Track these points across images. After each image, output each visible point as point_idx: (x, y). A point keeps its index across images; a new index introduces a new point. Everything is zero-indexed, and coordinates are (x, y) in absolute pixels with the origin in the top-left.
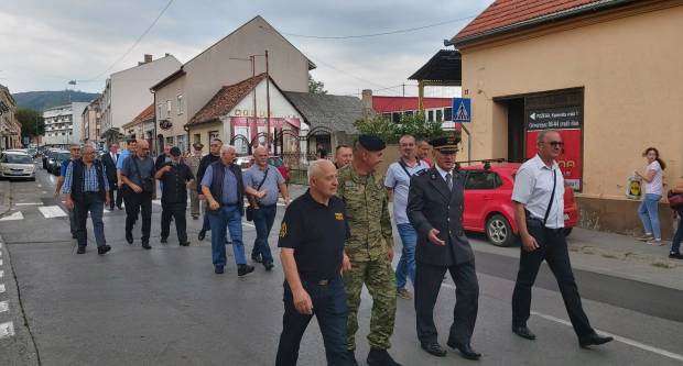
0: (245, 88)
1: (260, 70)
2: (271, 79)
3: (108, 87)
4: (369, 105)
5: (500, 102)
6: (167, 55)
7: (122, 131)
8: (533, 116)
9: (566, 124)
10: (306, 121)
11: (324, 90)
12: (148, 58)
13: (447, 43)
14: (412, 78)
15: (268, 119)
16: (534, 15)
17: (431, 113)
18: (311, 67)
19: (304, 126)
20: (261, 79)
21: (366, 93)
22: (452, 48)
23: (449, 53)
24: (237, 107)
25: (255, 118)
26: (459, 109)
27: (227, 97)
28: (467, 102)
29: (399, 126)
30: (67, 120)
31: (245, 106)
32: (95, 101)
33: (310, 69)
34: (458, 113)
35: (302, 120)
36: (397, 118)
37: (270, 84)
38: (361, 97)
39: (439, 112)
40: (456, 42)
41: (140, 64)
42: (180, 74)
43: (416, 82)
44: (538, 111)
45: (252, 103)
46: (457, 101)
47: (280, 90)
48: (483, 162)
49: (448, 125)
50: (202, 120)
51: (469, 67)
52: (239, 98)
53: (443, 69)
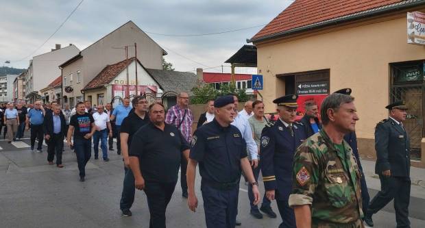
0: (121, 66)
1: (131, 55)
2: (138, 61)
3: (31, 65)
4: (201, 78)
5: (280, 77)
6: (71, 45)
7: (40, 93)
8: (300, 86)
9: (319, 91)
10: (161, 88)
11: (172, 68)
12: (58, 47)
13: (248, 41)
14: (227, 62)
15: (136, 86)
16: (300, 25)
17: (239, 83)
18: (164, 53)
19: (160, 91)
20: (132, 61)
21: (199, 70)
22: (251, 44)
23: (249, 47)
24: (116, 79)
25: (128, 86)
26: (256, 81)
27: (110, 72)
28: (261, 77)
29: (220, 91)
30: (3, 86)
31: (121, 78)
32: (22, 74)
33: (164, 55)
34: (255, 84)
35: (158, 87)
36: (218, 87)
37: (138, 65)
38: (196, 73)
39: (244, 83)
40: (254, 40)
41: (53, 50)
42: (79, 57)
43: (230, 64)
44: (303, 83)
45: (126, 75)
46: (254, 77)
47: (144, 68)
48: (270, 114)
49: (249, 91)
50: (93, 87)
51: (261, 55)
52: (118, 73)
53: (246, 56)
